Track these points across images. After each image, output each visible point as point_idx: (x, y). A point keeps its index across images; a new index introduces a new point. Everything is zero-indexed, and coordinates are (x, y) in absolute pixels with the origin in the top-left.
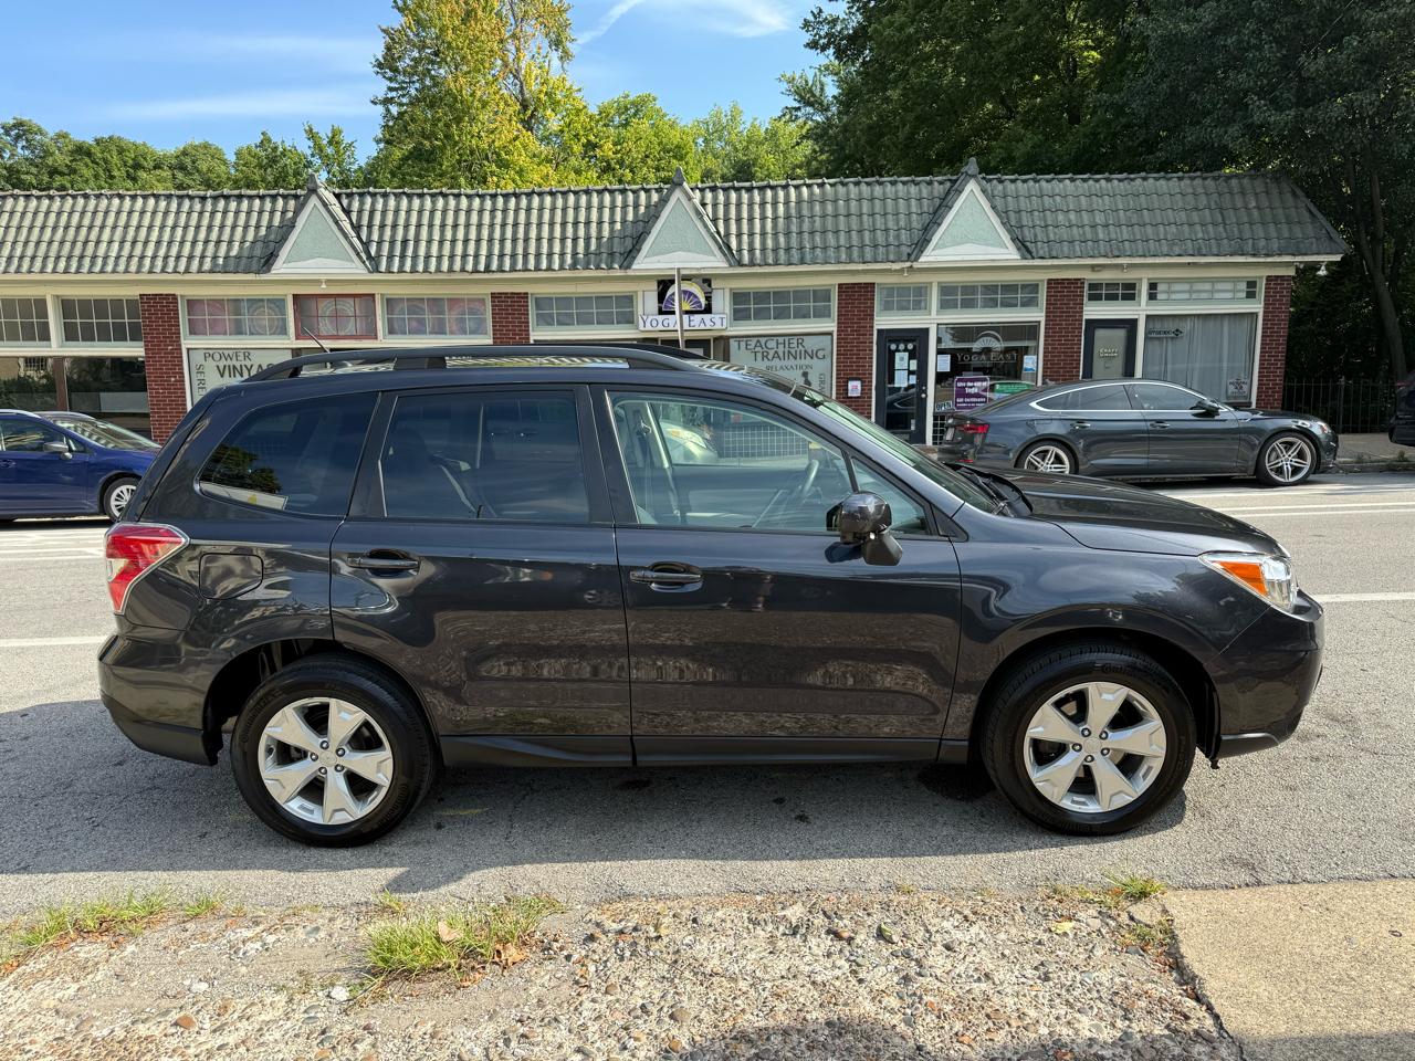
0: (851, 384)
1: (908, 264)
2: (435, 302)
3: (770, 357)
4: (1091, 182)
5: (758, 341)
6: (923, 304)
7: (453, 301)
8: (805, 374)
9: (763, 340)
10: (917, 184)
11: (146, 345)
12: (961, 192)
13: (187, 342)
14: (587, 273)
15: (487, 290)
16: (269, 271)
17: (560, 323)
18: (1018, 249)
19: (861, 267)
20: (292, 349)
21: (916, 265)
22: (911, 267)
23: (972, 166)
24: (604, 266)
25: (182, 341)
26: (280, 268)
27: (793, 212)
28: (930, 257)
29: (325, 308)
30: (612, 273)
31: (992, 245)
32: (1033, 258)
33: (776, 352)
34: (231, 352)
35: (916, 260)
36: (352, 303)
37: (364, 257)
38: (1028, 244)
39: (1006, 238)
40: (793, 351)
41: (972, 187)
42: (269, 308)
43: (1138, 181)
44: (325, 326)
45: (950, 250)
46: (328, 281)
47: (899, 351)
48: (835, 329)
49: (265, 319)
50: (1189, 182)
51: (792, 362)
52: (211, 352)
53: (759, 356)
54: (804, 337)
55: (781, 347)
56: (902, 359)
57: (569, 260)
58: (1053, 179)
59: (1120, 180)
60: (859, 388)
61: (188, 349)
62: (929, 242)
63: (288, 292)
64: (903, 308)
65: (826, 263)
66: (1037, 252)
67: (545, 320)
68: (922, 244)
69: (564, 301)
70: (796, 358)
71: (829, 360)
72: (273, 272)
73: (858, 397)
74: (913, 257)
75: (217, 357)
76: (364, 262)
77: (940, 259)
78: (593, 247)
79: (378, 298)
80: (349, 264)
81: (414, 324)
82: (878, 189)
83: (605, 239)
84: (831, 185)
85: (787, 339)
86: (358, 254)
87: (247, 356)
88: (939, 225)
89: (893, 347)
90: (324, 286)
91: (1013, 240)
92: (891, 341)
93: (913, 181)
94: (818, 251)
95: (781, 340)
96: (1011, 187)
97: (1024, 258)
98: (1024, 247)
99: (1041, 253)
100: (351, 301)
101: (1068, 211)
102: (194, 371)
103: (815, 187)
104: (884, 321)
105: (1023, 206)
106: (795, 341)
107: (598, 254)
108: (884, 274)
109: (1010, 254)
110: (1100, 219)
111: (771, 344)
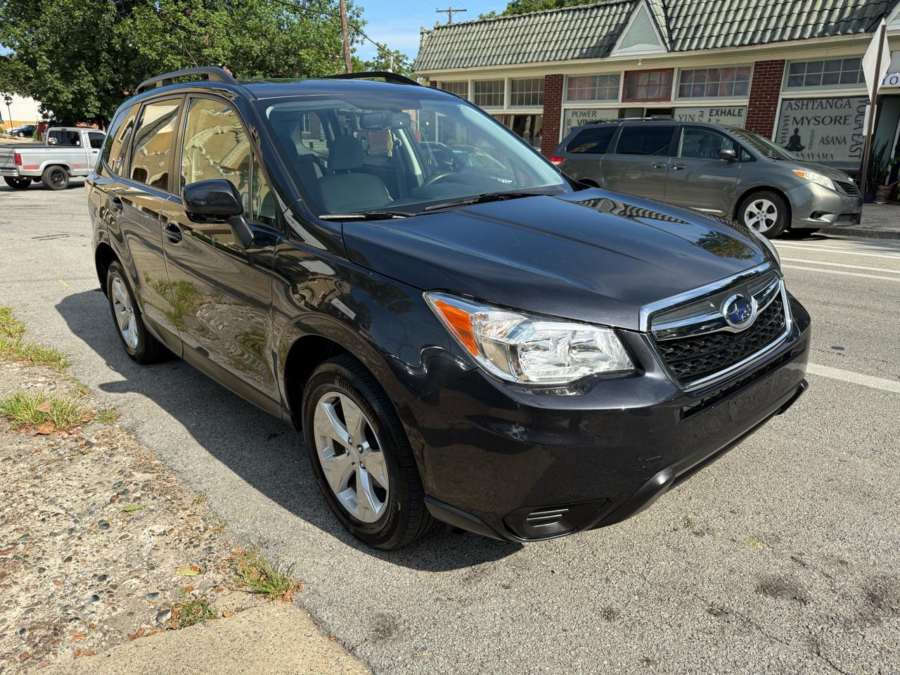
2: (714, 72)
7: (728, 70)
11: (544, 108)
13: (565, 106)
14: (833, 39)
15: (751, 60)
16: (609, 55)
17: (808, 84)
20: (619, 109)
24: (850, 31)
25: (562, 104)
26: (616, 54)
29: (643, 80)
30: (858, 37)
34: (586, 111)
36: (660, 75)
37: (667, 40)
42: (611, 81)
44: (642, 92)
46: (643, 60)
49: (608, 88)
52: (576, 111)
57: (820, 29)
61: (565, 110)
63: (622, 69)
67: (795, 82)
69: (815, 65)
72: (611, 56)
75: (579, 114)
76: (666, 45)
78: (846, 15)
79: (676, 71)
80: (656, 47)
81: (698, 89)
83: (860, 7)
86: (663, 39)
87: (594, 114)
90: (640, 64)
100: (659, 74)
102: (566, 123)
107: (848, 21)
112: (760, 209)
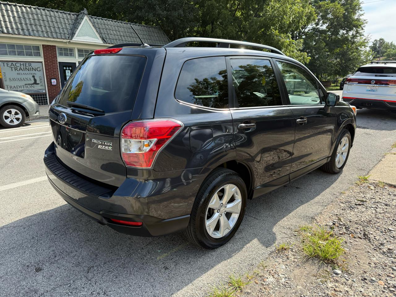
0: (53, 80)
1: (69, 41)
3: (18, 69)
4: (117, 23)
5: (12, 63)
6: (73, 55)
8: (33, 77)
9: (14, 63)
10: (65, 14)
12: (83, 19)
18: (102, 40)
19: (52, 39)
21: (71, 41)
22: (70, 42)
23: (85, 11)
27: (21, 16)
28: (75, 39)
31: (94, 38)
32: (107, 43)
33: (20, 68)
35: (71, 39)
38: (104, 39)
39: (98, 36)
40: (27, 68)
41: (86, 18)
43: (129, 25)
45: (82, 38)
47: (67, 70)
48: (43, 61)
50: (141, 27)
51: (27, 72)
53: (13, 69)
54: (31, 63)
55: (22, 66)
56: (68, 72)
58: (107, 20)
59: (124, 23)
60: (56, 82)
62: (75, 34)
64: (66, 55)
65: (39, 36)
66: (108, 42)
68: (73, 34)
70: (29, 71)
71: (42, 71)
73: (55, 85)
74: (70, 38)
77: (79, 40)
82: (52, 13)
84: (34, 8)
85: (24, 63)
88: (77, 29)
89: (65, 68)
91: (100, 37)
92: (64, 66)
93: (64, 13)
94: (35, 32)
95: (22, 63)
96: (95, 20)
97: (104, 43)
98: (103, 39)
99: (109, 42)
101: (113, 30)
103: (28, 8)
104: (61, 59)
105: (100, 27)
106: (28, 64)
108: (59, 43)
109: (100, 41)
110: (122, 34)
111: (18, 65)
112: (11, 114)
